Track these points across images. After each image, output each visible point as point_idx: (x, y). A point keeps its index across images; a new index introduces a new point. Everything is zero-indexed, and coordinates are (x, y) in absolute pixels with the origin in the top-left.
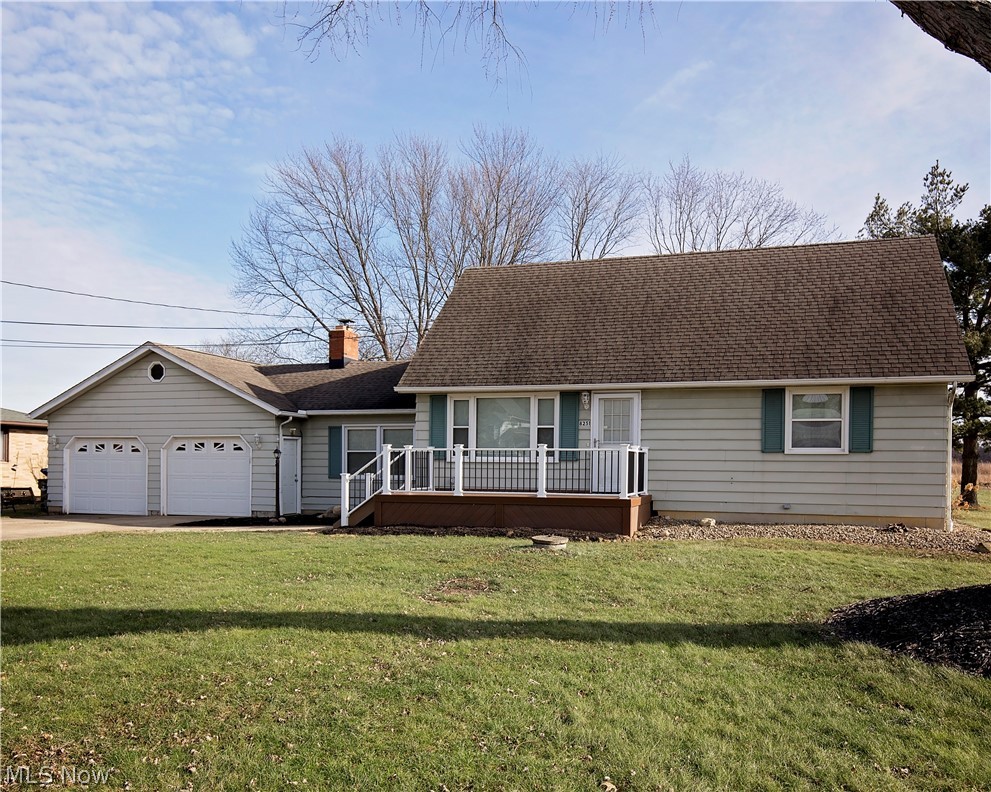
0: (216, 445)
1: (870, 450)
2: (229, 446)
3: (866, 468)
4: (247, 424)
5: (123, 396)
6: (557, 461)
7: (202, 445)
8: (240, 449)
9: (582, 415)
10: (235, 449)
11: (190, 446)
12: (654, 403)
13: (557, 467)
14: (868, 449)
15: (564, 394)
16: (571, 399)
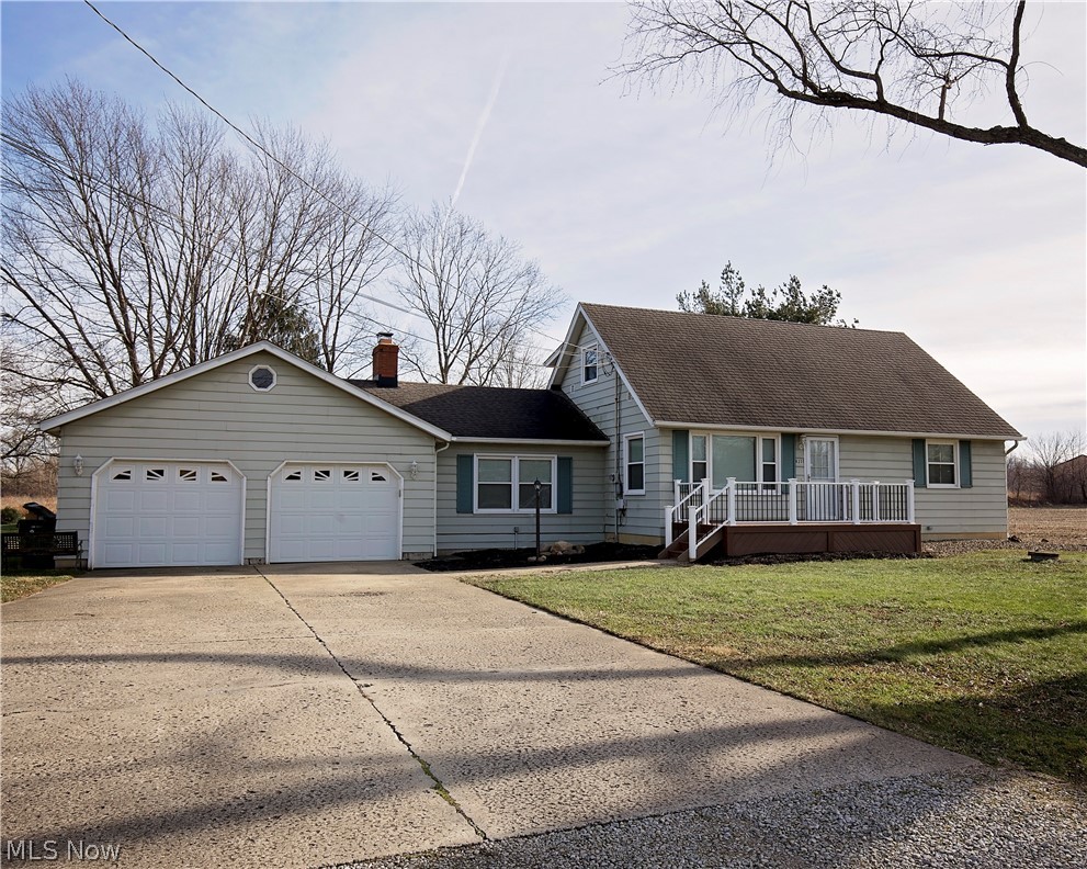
0: (346, 473)
1: (971, 486)
2: (365, 475)
3: (969, 498)
4: (397, 450)
5: (204, 406)
6: (780, 494)
7: (327, 473)
8: (381, 479)
9: (798, 454)
10: (374, 479)
11: (308, 475)
12: (847, 446)
13: (779, 499)
14: (970, 486)
15: (784, 435)
16: (791, 440)
